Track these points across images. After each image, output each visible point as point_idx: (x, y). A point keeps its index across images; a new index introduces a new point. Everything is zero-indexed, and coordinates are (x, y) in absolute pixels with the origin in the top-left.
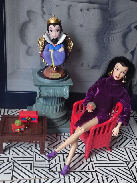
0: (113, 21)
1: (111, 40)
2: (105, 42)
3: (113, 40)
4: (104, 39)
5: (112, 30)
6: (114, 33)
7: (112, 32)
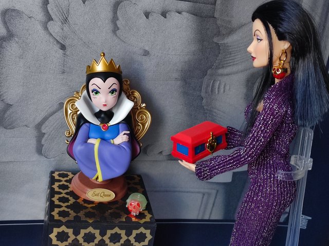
0: (224, 43)
1: (218, 91)
2: (203, 94)
3: (224, 91)
4: (201, 87)
5: (223, 67)
6: (227, 75)
7: (220, 71)
